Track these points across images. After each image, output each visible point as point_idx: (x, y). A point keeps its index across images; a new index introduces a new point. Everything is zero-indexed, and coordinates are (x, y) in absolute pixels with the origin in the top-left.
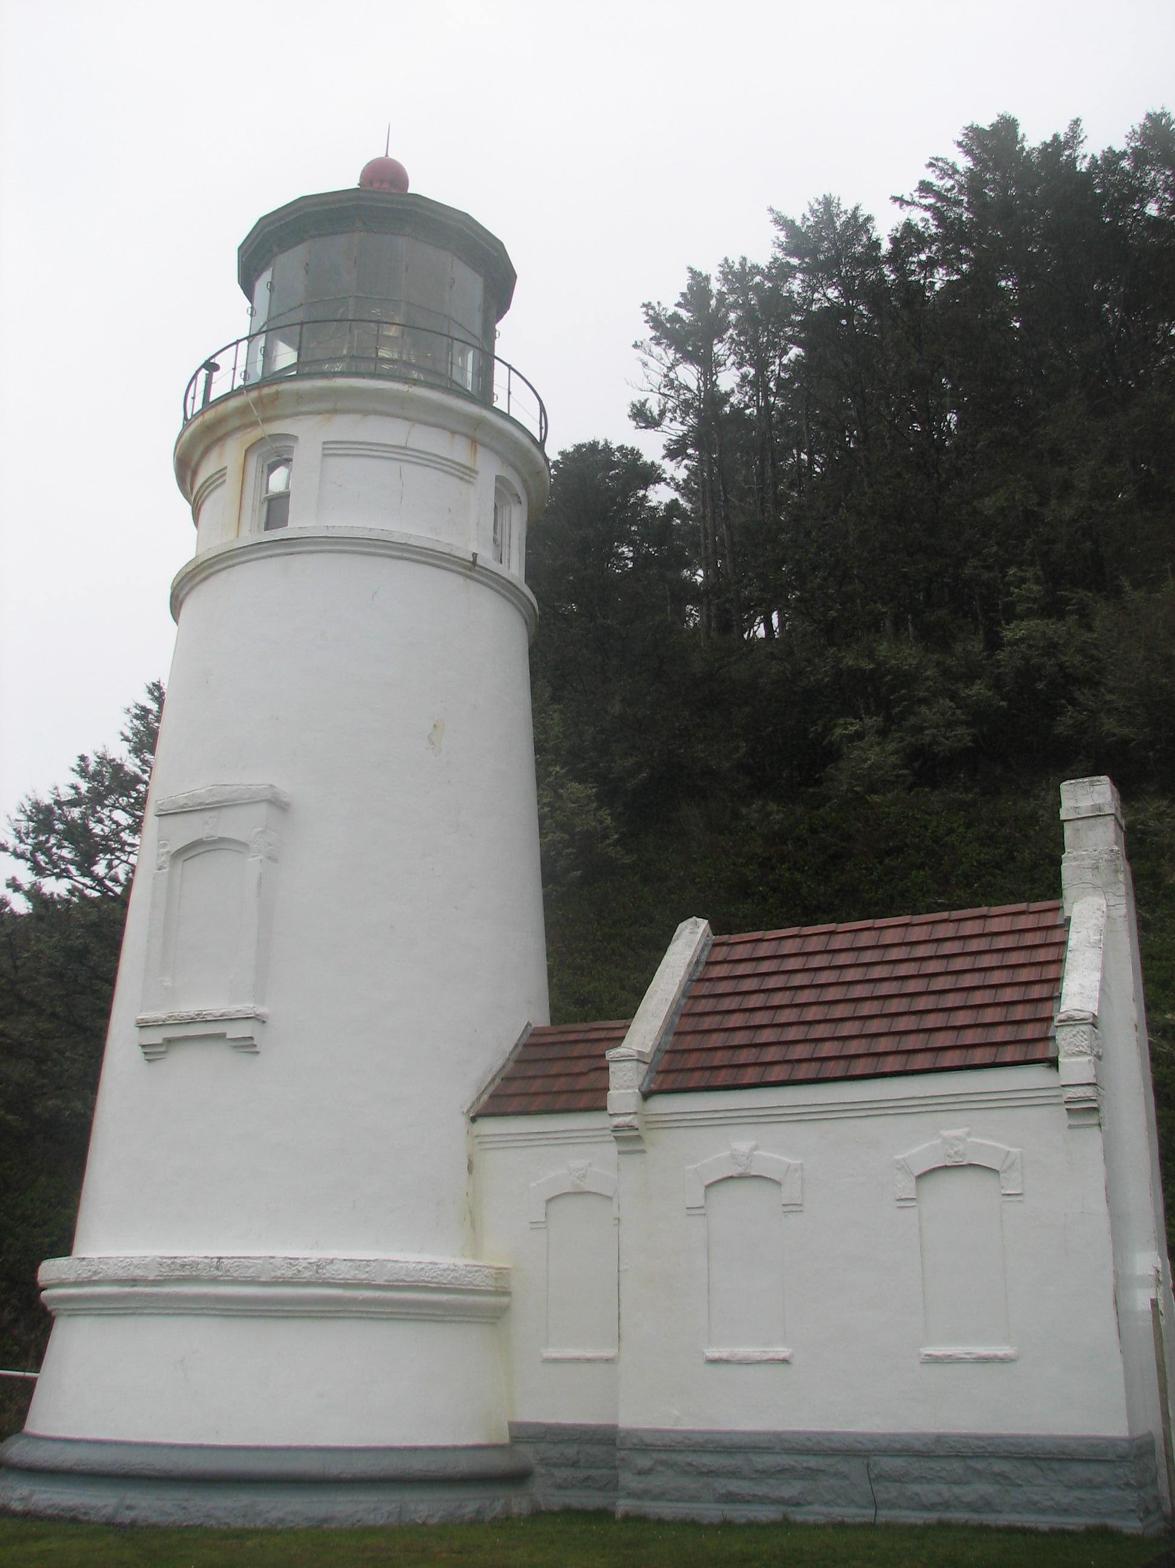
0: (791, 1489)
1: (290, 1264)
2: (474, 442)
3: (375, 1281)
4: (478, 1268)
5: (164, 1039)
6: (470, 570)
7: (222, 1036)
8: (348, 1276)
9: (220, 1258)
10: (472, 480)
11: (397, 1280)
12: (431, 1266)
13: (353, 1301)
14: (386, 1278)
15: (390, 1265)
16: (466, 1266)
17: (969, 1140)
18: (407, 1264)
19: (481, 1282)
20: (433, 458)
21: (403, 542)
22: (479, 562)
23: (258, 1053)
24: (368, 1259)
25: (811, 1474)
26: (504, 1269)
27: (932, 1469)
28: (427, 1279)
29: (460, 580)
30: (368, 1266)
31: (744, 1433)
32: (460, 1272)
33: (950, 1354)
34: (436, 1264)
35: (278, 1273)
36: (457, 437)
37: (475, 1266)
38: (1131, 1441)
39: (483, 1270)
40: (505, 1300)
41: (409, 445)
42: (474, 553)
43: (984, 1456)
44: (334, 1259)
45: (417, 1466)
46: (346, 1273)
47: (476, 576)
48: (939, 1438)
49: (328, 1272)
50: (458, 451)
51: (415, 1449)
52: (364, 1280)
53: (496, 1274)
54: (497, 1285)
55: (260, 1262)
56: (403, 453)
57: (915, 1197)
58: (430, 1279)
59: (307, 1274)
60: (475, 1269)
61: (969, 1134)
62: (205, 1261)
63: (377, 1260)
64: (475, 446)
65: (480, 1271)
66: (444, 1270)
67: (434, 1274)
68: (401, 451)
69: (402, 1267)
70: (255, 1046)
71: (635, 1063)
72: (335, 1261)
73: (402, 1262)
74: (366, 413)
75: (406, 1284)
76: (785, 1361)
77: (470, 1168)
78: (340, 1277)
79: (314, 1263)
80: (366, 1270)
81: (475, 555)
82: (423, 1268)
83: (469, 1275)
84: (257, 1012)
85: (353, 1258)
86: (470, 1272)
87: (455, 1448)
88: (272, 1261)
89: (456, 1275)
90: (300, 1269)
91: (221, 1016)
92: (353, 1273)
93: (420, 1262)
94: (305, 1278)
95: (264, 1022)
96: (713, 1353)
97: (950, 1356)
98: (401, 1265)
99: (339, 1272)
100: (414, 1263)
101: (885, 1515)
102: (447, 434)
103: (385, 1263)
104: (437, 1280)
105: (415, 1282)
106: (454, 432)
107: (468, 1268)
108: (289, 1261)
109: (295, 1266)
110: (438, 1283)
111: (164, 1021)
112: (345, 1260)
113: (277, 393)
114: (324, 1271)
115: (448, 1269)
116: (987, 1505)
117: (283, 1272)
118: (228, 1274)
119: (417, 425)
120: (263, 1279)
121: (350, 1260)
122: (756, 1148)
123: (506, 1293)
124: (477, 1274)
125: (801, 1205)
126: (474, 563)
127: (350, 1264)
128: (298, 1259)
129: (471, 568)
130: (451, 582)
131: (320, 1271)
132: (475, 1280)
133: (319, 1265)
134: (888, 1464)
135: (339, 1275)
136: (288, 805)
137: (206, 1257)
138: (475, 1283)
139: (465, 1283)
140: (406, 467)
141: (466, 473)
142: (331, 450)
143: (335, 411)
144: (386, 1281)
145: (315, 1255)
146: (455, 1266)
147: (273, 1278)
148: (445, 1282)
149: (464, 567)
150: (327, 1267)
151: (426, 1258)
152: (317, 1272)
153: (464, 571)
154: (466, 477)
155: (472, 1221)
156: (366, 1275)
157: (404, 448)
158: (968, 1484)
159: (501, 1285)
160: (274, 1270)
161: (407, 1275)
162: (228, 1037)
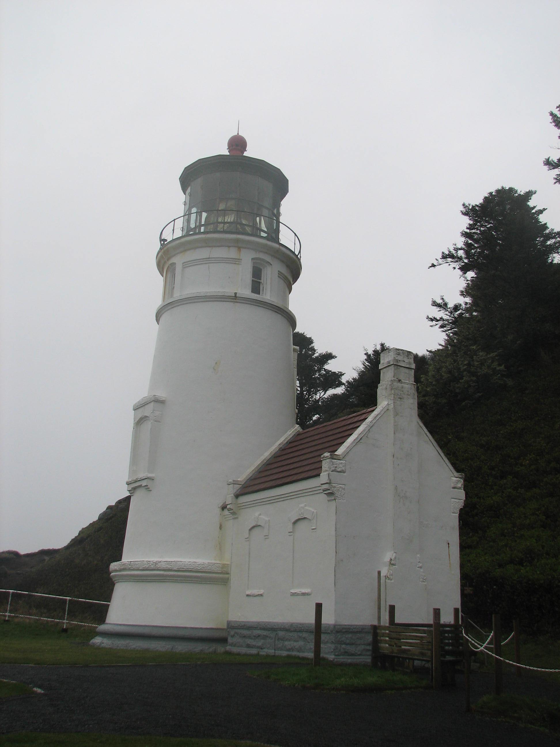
0: (260, 643)
1: (148, 563)
2: (239, 248)
3: (173, 568)
4: (214, 564)
5: (132, 488)
7: (140, 486)
8: (165, 567)
9: (131, 562)
10: (240, 263)
11: (181, 568)
12: (194, 563)
13: (167, 576)
14: (177, 567)
15: (179, 563)
16: (209, 563)
17: (306, 508)
18: (185, 563)
19: (216, 569)
20: (221, 259)
22: (237, 295)
23: (151, 490)
24: (172, 561)
25: (265, 637)
26: (228, 564)
27: (289, 636)
28: (192, 568)
29: (232, 304)
30: (171, 563)
31: (252, 622)
32: (205, 565)
33: (296, 592)
34: (196, 562)
35: (144, 566)
36: (231, 248)
37: (212, 563)
38: (335, 626)
39: (216, 564)
40: (227, 576)
41: (210, 257)
42: (235, 293)
43: (301, 631)
44: (161, 561)
45: (181, 633)
46: (164, 566)
47: (238, 301)
48: (292, 624)
49: (159, 565)
50: (233, 253)
52: (170, 568)
53: (222, 566)
55: (140, 562)
56: (208, 261)
57: (292, 531)
58: (193, 568)
59: (152, 566)
60: (212, 564)
61: (305, 505)
62: (128, 563)
63: (174, 561)
64: (240, 250)
65: (214, 565)
66: (199, 564)
67: (195, 566)
68: (208, 260)
69: (183, 564)
70: (149, 488)
71: (233, 484)
72: (161, 562)
73: (183, 562)
74: (195, 248)
75: (184, 569)
76: (261, 595)
77: (221, 527)
78: (162, 567)
80: (171, 565)
81: (236, 294)
82: (191, 564)
84: (148, 476)
85: (167, 561)
86: (210, 565)
87: (201, 628)
88: (143, 562)
89: (204, 566)
91: (141, 479)
92: (166, 566)
93: (190, 562)
94: (152, 568)
95: (153, 479)
96: (248, 592)
97: (296, 593)
99: (162, 565)
100: (188, 562)
101: (278, 653)
102: (227, 248)
104: (196, 568)
106: (229, 247)
107: (209, 564)
109: (149, 564)
111: (131, 482)
112: (165, 561)
113: (168, 249)
114: (157, 565)
115: (201, 564)
116: (300, 650)
117: (146, 566)
118: (132, 567)
119: (214, 248)
120: (140, 568)
122: (260, 515)
123: (228, 574)
124: (213, 566)
125: (268, 536)
126: (235, 296)
127: (165, 562)
128: (150, 561)
129: (235, 298)
130: (228, 305)
131: (156, 565)
132: (212, 568)
133: (156, 563)
134: (281, 634)
135: (162, 566)
136: (164, 401)
137: (128, 562)
139: (207, 569)
140: (211, 265)
141: (236, 261)
142: (186, 265)
143: (185, 251)
144: (177, 568)
145: (155, 560)
146: (204, 563)
147: (143, 568)
148: (199, 569)
151: (192, 560)
152: (155, 566)
153: (232, 300)
154: (237, 263)
155: (220, 547)
156: (171, 566)
157: (209, 258)
158: (298, 641)
159: (224, 570)
160: (143, 566)
161: (184, 566)
162: (143, 485)
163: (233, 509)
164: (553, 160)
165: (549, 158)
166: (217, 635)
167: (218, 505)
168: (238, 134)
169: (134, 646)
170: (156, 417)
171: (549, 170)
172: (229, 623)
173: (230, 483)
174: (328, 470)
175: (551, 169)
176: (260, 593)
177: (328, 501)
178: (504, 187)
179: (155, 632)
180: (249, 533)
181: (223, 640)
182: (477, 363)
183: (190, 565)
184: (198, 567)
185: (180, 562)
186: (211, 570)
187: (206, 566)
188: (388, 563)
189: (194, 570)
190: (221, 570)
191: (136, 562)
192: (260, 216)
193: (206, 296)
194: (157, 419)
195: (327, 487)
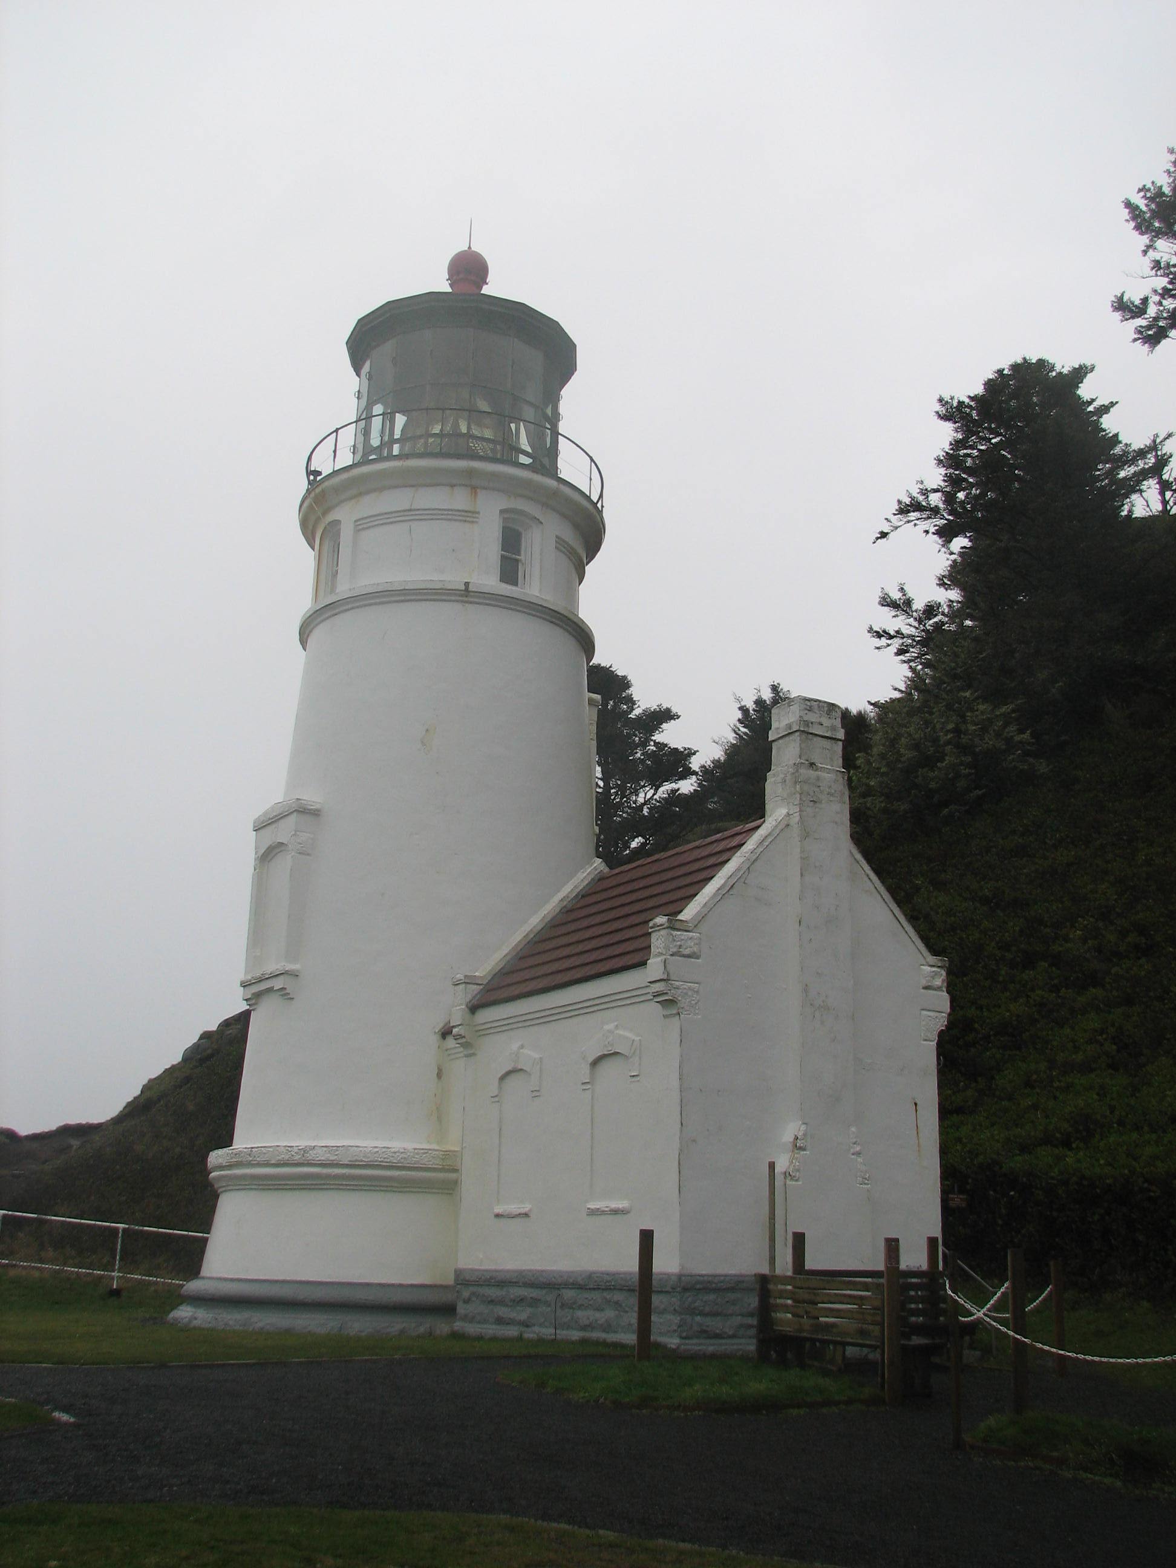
0: (523, 1315)
1: (287, 1150)
2: (474, 489)
3: (340, 1161)
4: (426, 1151)
5: (253, 994)
6: (466, 596)
7: (270, 990)
8: (323, 1158)
9: (252, 1148)
10: (475, 520)
11: (356, 1161)
12: (384, 1150)
13: (328, 1177)
14: (349, 1159)
15: (352, 1149)
16: (415, 1149)
17: (618, 1032)
18: (365, 1149)
19: (428, 1161)
20: (435, 512)
21: (402, 588)
22: (471, 588)
23: (293, 998)
24: (338, 1145)
25: (535, 1302)
26: (455, 1151)
27: (586, 1298)
28: (380, 1160)
29: (458, 606)
30: (337, 1150)
31: (508, 1271)
32: (409, 1154)
33: (598, 1207)
34: (388, 1148)
35: (281, 1158)
36: (455, 488)
37: (423, 1149)
38: (680, 1276)
39: (430, 1152)
40: (453, 1176)
41: (413, 507)
42: (466, 582)
43: (610, 1289)
44: (315, 1146)
45: (361, 1296)
46: (322, 1156)
47: (472, 600)
48: (590, 1275)
49: (311, 1156)
50: (459, 500)
51: (368, 1285)
52: (334, 1160)
53: (443, 1155)
54: (444, 1164)
55: (271, 1149)
56: (408, 515)
57: (588, 1081)
58: (382, 1159)
59: (297, 1157)
60: (422, 1151)
61: (617, 1027)
62: (245, 1150)
63: (344, 1146)
64: (476, 493)
65: (426, 1153)
66: (395, 1153)
67: (386, 1156)
68: (408, 513)
69: (361, 1151)
70: (289, 994)
71: (464, 985)
72: (316, 1148)
73: (362, 1147)
74: (381, 489)
75: (364, 1163)
76: (526, 1215)
77: (439, 1075)
78: (317, 1159)
79: (302, 1149)
80: (336, 1153)
81: (467, 584)
82: (378, 1152)
83: (416, 1156)
84: (287, 969)
85: (328, 1145)
86: (417, 1154)
87: (401, 1285)
88: (278, 1148)
89: (405, 1156)
90: (293, 1153)
91: (271, 974)
92: (327, 1156)
93: (376, 1147)
94: (296, 1160)
95: (297, 976)
96: (498, 1210)
97: (598, 1209)
98: (361, 1149)
99: (318, 1155)
100: (371, 1147)
101: (562, 1334)
102: (447, 489)
103: (350, 1148)
104: (389, 1160)
105: (370, 1161)
106: (452, 486)
107: (416, 1151)
108: (287, 1148)
109: (291, 1152)
110: (389, 1162)
111: (250, 981)
112: (323, 1146)
113: (323, 491)
114: (308, 1155)
115: (399, 1152)
116: (607, 1327)
117: (283, 1156)
118: (255, 1159)
119: (420, 489)
120: (272, 1162)
121: (326, 1147)
122: (522, 1047)
123: (456, 1171)
124: (425, 1155)
125: (538, 1091)
126: (467, 589)
127: (325, 1149)
128: (293, 1146)
129: (466, 594)
130: (449, 610)
132: (423, 1159)
133: (305, 1150)
134: (568, 1294)
135: (317, 1157)
136: (318, 810)
137: (246, 1148)
138: (423, 1162)
139: (413, 1162)
140: (414, 525)
141: (469, 516)
142: (361, 525)
143: (360, 494)
144: (350, 1161)
145: (303, 1143)
146: (405, 1150)
147: (278, 1161)
148: (395, 1161)
149: (462, 596)
150: (311, 1152)
151: (380, 1144)
153: (461, 598)
154: (468, 519)
155: (439, 1116)
156: (336, 1157)
157: (410, 510)
158: (602, 1310)
159: (448, 1164)
160: (278, 1156)
161: (364, 1157)
162: (275, 989)
163: (464, 1037)
164: (1132, 299)
165: (1122, 295)
166: (432, 1298)
167: (434, 1028)
168: (470, 248)
169: (260, 1325)
170: (301, 844)
171: (1122, 321)
172: (458, 1273)
173: (457, 981)
174: (664, 953)
175: (1127, 320)
176: (523, 1211)
177: (665, 1016)
178: (1028, 358)
179: (303, 1294)
180: (500, 1088)
181: (448, 1310)
182: (974, 728)
183: (375, 1153)
184: (393, 1157)
185: (356, 1148)
186: (421, 1164)
187: (409, 1156)
188: (790, 1146)
189: (384, 1164)
190: (440, 1163)
191: (263, 1149)
192: (518, 420)
193: (405, 589)
194: (304, 849)
195: (662, 989)
